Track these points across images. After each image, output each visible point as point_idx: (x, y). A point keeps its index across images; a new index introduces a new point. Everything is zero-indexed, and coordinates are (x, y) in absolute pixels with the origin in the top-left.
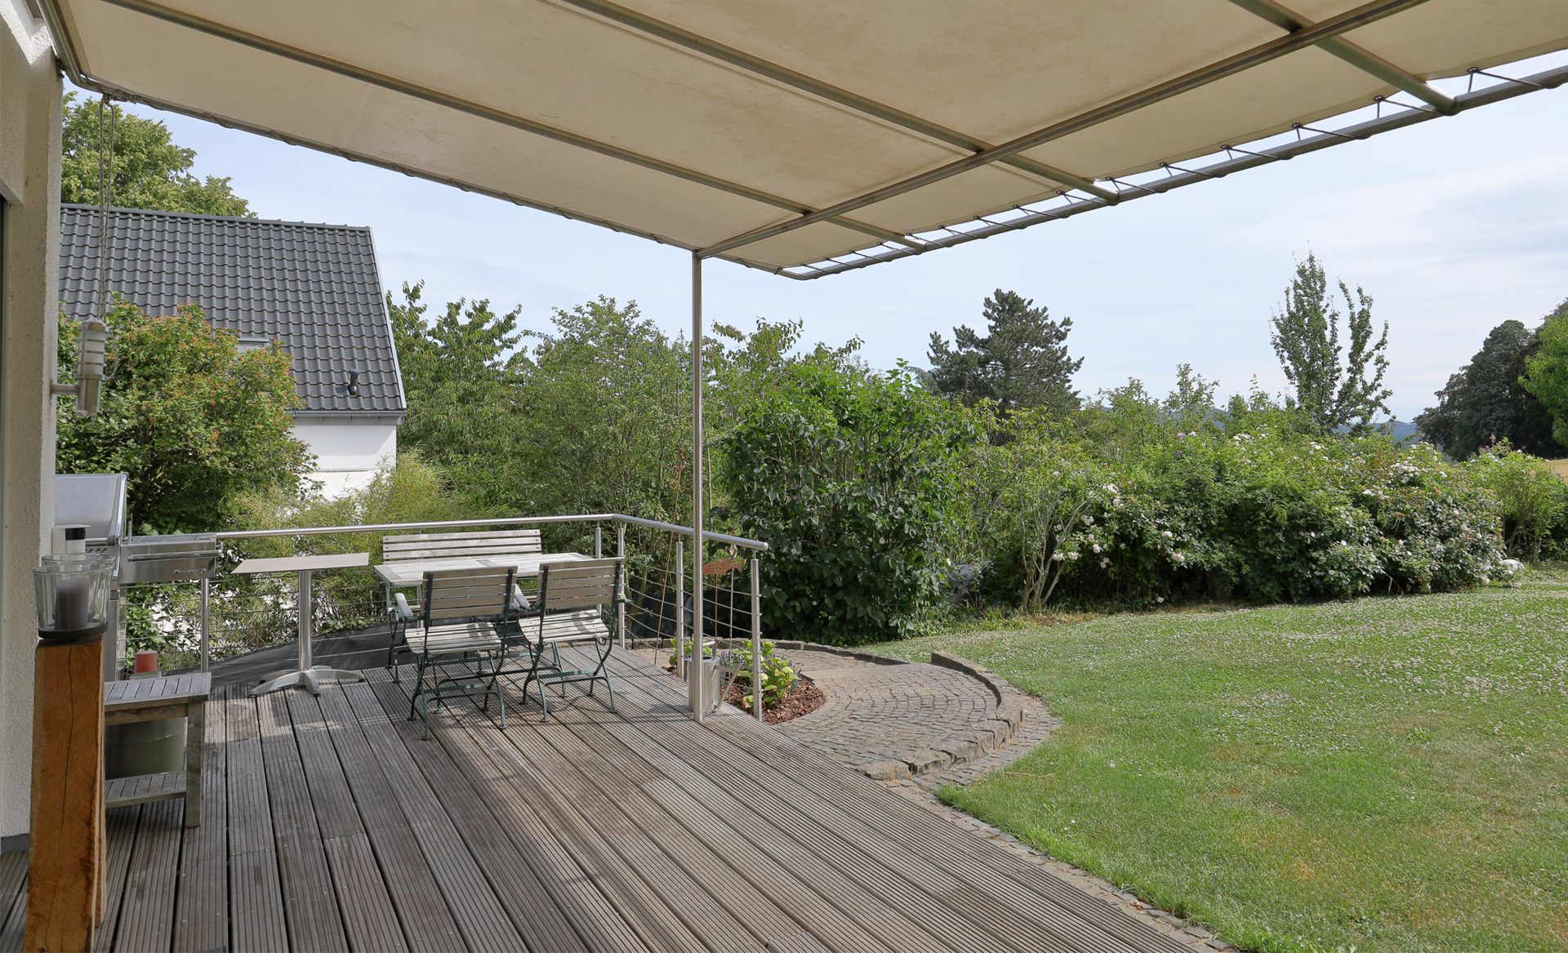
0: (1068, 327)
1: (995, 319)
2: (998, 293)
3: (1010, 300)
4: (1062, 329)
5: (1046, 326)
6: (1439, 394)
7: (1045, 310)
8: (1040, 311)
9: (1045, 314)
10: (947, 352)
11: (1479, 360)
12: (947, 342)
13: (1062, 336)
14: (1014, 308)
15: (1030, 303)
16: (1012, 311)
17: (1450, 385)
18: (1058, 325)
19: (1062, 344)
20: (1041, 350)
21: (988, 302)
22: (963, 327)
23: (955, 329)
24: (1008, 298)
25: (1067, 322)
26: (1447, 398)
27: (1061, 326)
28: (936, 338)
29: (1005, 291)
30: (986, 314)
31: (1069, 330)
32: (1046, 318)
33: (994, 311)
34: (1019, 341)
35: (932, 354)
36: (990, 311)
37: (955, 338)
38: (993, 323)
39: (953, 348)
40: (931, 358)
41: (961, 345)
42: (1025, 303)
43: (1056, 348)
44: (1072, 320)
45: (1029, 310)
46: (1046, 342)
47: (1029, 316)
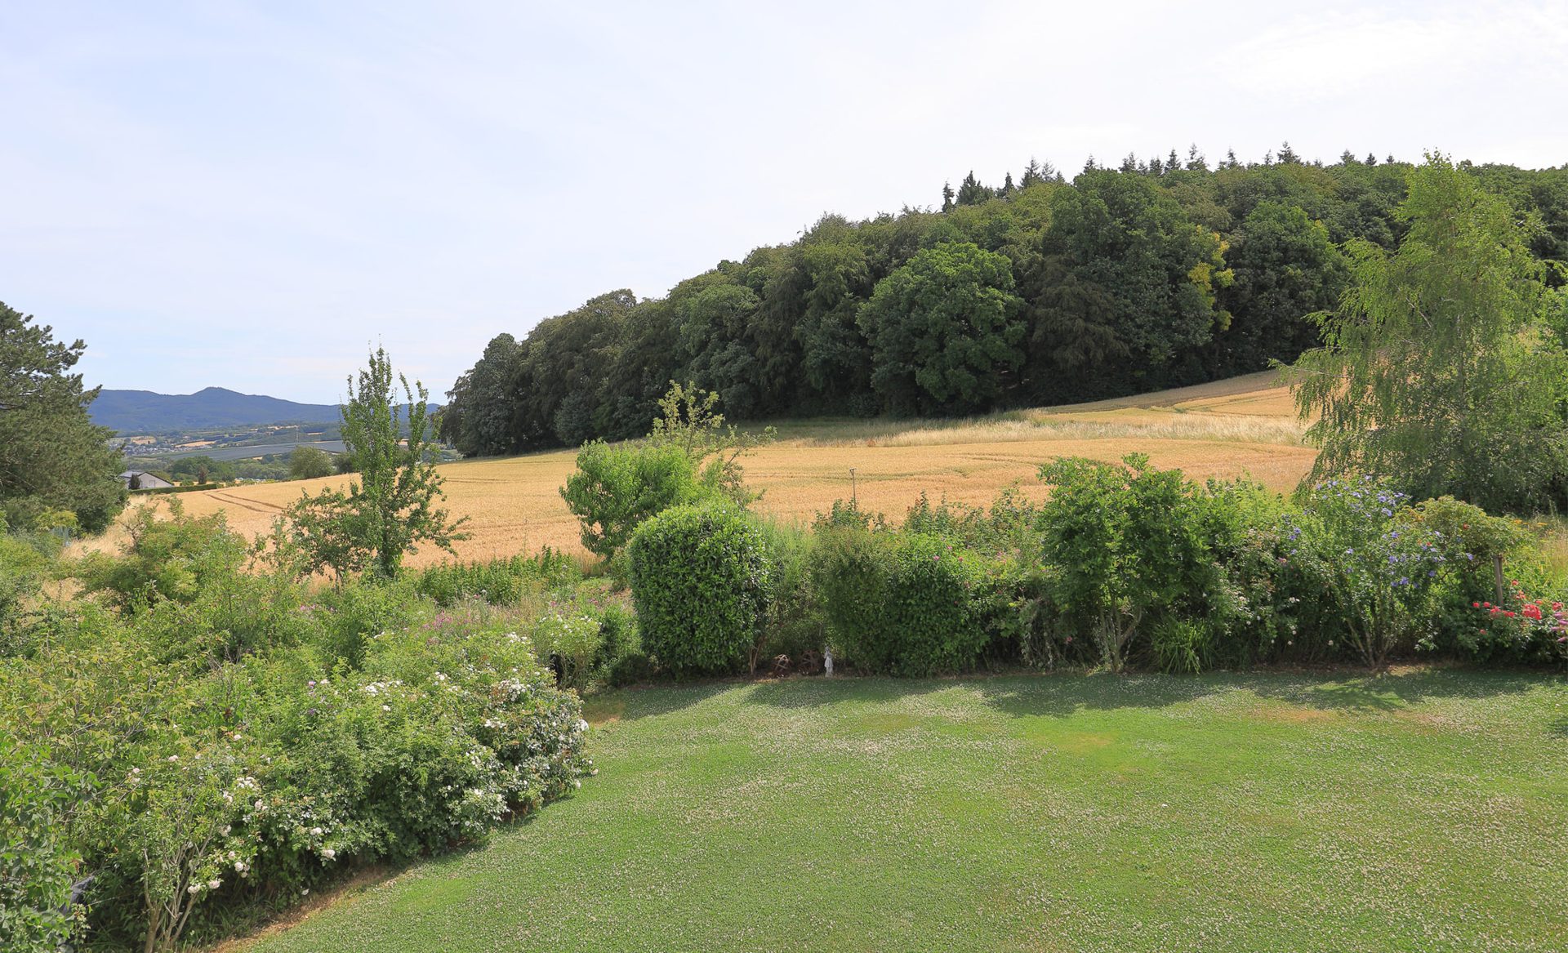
0: (81, 351)
4: (73, 352)
5: (52, 347)
6: (449, 394)
7: (48, 329)
8: (42, 329)
9: (49, 334)
11: (480, 365)
13: (71, 361)
14: (7, 323)
15: (28, 319)
17: (457, 386)
18: (67, 347)
19: (74, 370)
20: (45, 376)
25: (79, 345)
26: (455, 397)
27: (71, 349)
31: (81, 354)
32: (50, 338)
34: (14, 365)
42: (23, 318)
43: (64, 374)
44: (85, 343)
45: (28, 326)
46: (52, 367)
47: (28, 333)
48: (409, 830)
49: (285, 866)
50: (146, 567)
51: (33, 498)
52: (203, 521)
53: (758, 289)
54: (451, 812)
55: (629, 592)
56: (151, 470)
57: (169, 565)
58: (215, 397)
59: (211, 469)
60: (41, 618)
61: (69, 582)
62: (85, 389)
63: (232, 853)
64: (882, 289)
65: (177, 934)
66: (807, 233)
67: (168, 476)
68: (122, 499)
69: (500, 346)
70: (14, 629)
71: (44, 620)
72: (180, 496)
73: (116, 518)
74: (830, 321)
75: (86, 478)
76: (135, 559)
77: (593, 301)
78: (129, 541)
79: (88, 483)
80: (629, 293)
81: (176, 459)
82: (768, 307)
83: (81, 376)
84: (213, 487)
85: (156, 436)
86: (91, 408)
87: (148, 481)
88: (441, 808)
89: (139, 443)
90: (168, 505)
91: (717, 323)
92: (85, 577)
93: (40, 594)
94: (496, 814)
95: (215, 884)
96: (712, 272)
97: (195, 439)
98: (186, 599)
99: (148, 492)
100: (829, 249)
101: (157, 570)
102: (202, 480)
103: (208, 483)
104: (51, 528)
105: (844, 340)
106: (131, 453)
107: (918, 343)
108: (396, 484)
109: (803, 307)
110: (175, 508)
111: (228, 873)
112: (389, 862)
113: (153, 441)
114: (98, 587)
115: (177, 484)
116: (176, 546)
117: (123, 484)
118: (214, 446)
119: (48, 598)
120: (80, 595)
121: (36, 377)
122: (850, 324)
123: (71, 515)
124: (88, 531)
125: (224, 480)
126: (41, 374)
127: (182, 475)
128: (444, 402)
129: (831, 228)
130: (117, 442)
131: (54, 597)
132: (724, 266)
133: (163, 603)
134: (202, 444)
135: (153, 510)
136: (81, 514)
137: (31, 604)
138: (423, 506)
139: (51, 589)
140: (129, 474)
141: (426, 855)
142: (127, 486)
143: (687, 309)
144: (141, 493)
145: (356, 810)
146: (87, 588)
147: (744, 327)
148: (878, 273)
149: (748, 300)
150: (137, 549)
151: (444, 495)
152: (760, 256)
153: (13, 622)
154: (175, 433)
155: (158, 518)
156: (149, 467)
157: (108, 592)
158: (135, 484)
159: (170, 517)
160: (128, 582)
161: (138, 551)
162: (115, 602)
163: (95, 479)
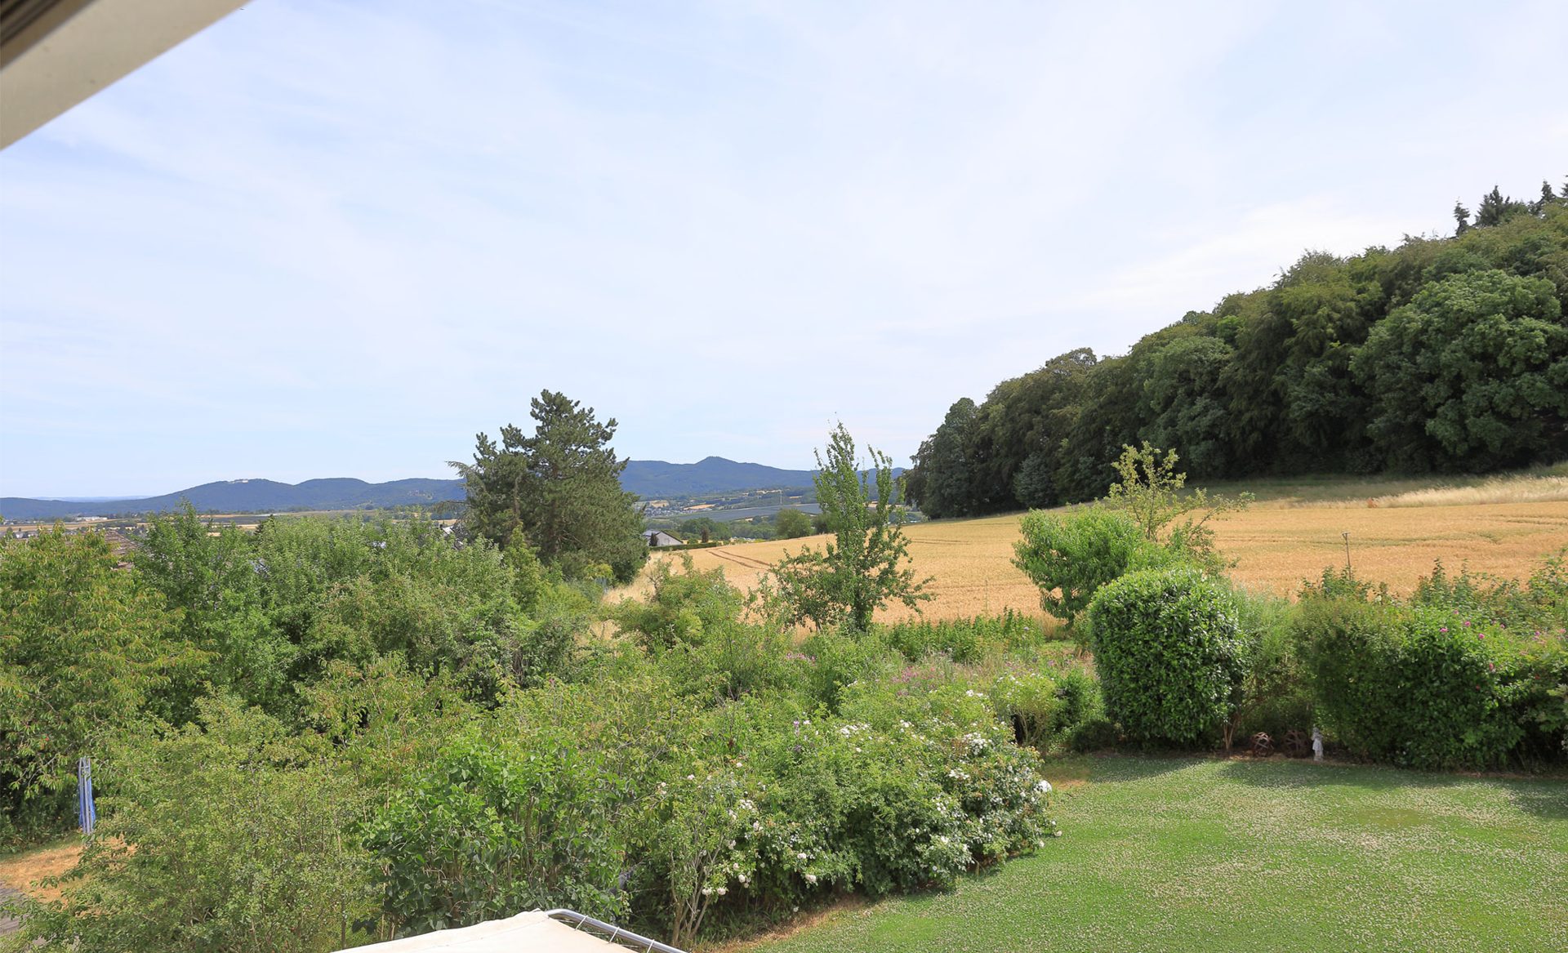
0: (614, 428)
1: (542, 419)
2: (545, 394)
3: (557, 401)
4: (608, 430)
5: (593, 426)
6: (913, 458)
7: (591, 410)
8: (586, 411)
9: (591, 415)
10: (494, 454)
11: (942, 432)
12: (494, 443)
13: (607, 437)
14: (562, 409)
15: (577, 404)
16: (558, 412)
17: (921, 451)
18: (604, 426)
19: (608, 445)
20: (589, 451)
21: (535, 403)
22: (510, 426)
23: (502, 430)
24: (555, 399)
25: (612, 423)
26: (919, 462)
27: (607, 427)
28: (482, 439)
29: (553, 392)
30: (533, 414)
31: (614, 430)
32: (592, 419)
33: (541, 411)
34: (567, 442)
35: (479, 456)
36: (537, 411)
37: (502, 437)
38: (540, 423)
39: (500, 447)
40: (477, 459)
41: (508, 445)
42: (573, 404)
43: (602, 448)
44: (617, 421)
45: (576, 410)
46: (594, 444)
47: (576, 416)
48: (881, 867)
49: (778, 883)
50: (665, 614)
51: (581, 552)
52: (708, 575)
53: (1230, 340)
54: (919, 854)
55: (1091, 658)
56: (666, 529)
57: (683, 611)
58: (714, 464)
59: (711, 529)
60: (590, 652)
61: (609, 623)
62: (618, 460)
63: (736, 865)
64: (1380, 331)
65: (696, 928)
66: (1284, 275)
67: (678, 535)
68: (645, 555)
69: (960, 410)
70: (571, 660)
71: (593, 655)
72: (691, 552)
73: (641, 570)
74: (1316, 370)
75: (620, 538)
76: (656, 606)
77: (1052, 361)
78: (652, 590)
79: (620, 540)
80: (1089, 352)
81: (684, 520)
82: (1242, 357)
83: (612, 450)
84: (714, 545)
85: (668, 500)
86: (622, 477)
87: (664, 540)
88: (909, 849)
89: (656, 506)
90: (682, 561)
91: (1184, 378)
92: (621, 619)
93: (588, 633)
94: (961, 864)
95: (722, 890)
96: (1179, 324)
97: (698, 502)
98: (696, 643)
99: (665, 549)
100: (1309, 291)
101: (673, 616)
102: (705, 539)
103: (710, 541)
104: (594, 577)
105: (1334, 389)
106: (651, 515)
107: (1427, 389)
108: (866, 544)
109: (1282, 356)
110: (687, 563)
111: (733, 883)
112: (864, 894)
113: (666, 504)
114: (631, 628)
115: (685, 542)
116: (687, 596)
117: (646, 541)
118: (713, 508)
119: (595, 636)
120: (616, 635)
121: (583, 452)
122: (1340, 372)
123: (608, 568)
124: (620, 581)
125: (722, 539)
126: (586, 449)
127: (689, 534)
128: (910, 466)
129: (1315, 267)
130: (639, 505)
131: (599, 634)
132: (1191, 316)
133: (680, 644)
134: (704, 507)
135: (669, 565)
136: (616, 567)
137: (583, 641)
138: (891, 565)
139: (597, 629)
140: (649, 533)
141: (896, 892)
142: (648, 544)
143: (1150, 363)
144: (658, 549)
145: (835, 842)
146: (623, 628)
147: (1214, 381)
148: (1374, 312)
149: (1216, 349)
150: (658, 598)
151: (910, 556)
152: (1232, 304)
153: (570, 654)
154: (682, 498)
155: (672, 572)
156: (663, 527)
157: (637, 633)
158: (654, 541)
159: (682, 571)
160: (653, 625)
161: (659, 600)
162: (643, 643)
163: (625, 536)
